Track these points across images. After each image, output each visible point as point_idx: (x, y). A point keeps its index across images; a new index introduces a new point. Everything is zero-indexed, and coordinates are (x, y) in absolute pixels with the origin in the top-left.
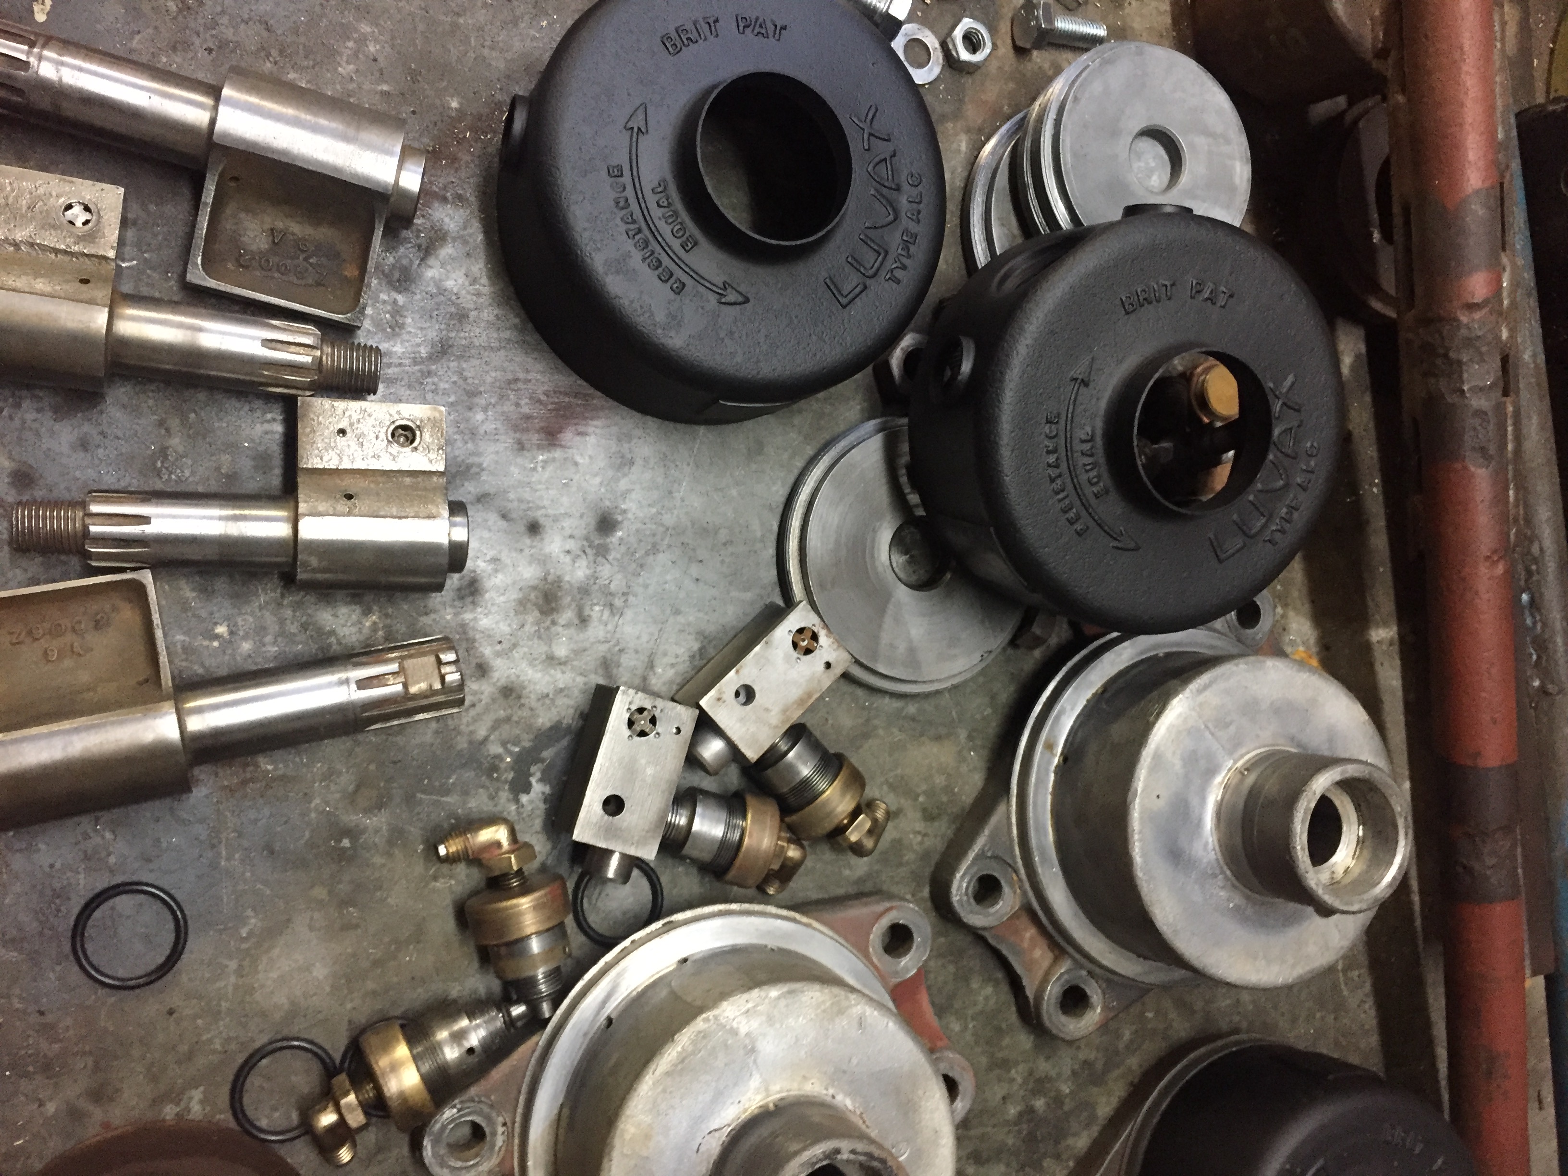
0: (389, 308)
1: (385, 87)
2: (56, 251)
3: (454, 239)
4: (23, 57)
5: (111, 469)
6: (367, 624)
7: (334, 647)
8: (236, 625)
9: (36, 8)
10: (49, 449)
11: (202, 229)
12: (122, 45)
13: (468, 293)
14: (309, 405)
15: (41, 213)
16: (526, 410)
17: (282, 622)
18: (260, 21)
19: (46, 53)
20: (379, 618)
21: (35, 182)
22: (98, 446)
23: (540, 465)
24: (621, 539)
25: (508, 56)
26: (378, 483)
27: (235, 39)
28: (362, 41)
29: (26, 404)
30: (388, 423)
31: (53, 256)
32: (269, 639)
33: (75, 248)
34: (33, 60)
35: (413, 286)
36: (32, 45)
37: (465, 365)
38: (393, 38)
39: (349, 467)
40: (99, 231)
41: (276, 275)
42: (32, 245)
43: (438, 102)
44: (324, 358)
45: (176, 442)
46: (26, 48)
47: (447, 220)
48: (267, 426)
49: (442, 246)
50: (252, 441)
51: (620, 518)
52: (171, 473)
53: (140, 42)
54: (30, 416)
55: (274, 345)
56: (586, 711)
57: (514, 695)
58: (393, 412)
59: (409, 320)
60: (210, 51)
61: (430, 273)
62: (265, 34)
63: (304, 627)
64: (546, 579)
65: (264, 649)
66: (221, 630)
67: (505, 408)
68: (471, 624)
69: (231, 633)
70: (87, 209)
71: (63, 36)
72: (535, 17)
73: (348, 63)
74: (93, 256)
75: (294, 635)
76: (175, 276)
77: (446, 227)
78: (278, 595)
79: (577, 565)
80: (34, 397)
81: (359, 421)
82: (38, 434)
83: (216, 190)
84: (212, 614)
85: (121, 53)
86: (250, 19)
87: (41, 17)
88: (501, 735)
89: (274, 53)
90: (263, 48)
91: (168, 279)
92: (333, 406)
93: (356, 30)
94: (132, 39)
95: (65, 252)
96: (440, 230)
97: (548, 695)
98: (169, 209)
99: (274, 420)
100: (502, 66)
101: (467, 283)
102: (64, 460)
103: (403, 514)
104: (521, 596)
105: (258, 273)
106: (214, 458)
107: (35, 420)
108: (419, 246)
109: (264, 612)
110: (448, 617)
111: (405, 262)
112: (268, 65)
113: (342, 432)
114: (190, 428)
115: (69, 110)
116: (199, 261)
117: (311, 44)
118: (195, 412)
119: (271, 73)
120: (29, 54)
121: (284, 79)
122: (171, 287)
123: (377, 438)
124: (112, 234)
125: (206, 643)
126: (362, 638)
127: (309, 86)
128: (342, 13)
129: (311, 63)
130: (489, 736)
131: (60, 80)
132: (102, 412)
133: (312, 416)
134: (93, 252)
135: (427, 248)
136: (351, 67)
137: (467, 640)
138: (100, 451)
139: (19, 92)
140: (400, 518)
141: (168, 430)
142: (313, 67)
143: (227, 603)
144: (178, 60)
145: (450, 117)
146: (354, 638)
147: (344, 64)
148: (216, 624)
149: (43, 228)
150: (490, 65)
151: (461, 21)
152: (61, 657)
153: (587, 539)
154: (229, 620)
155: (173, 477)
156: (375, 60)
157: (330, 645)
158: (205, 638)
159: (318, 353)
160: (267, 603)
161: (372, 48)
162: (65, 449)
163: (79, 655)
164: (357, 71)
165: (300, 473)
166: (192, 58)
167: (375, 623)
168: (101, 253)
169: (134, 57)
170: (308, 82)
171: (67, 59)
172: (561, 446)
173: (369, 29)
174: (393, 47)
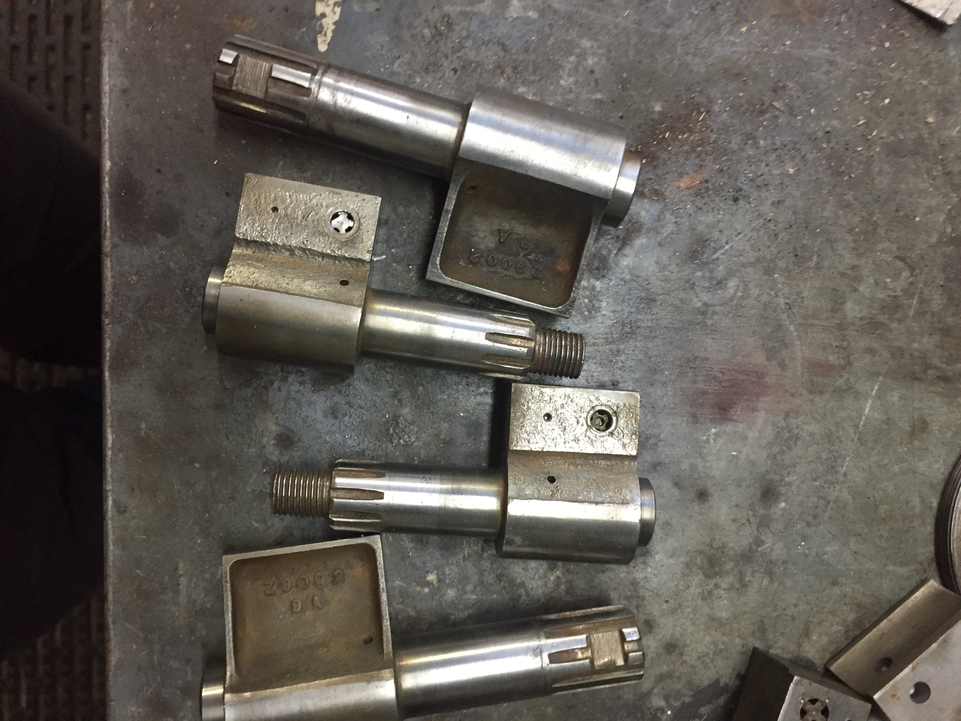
0: (588, 293)
1: (599, 96)
2: (323, 255)
3: (648, 231)
4: (306, 84)
5: (353, 435)
6: (552, 578)
7: (523, 598)
8: (444, 573)
9: (320, 39)
10: (307, 417)
11: (442, 233)
12: (385, 69)
13: (658, 279)
14: (521, 392)
15: (313, 221)
16: (702, 386)
17: (481, 573)
18: (498, 42)
19: (326, 80)
20: (563, 573)
21: (311, 193)
22: (345, 415)
23: (712, 437)
24: (784, 510)
25: (710, 60)
26: (576, 465)
27: (477, 59)
28: (582, 56)
29: (292, 378)
30: (589, 408)
31: (320, 259)
32: (469, 588)
33: (338, 253)
34: (314, 87)
35: (610, 273)
36: (314, 73)
37: (650, 345)
38: (609, 51)
39: (552, 449)
40: (357, 238)
41: (499, 270)
42: (304, 250)
43: (643, 106)
44: (537, 348)
45: (406, 412)
46: (309, 75)
47: (643, 213)
48: (479, 399)
49: (637, 237)
50: (466, 411)
51: (783, 490)
52: (400, 438)
53: (400, 66)
54: (295, 387)
55: (496, 337)
56: (743, 672)
57: (677, 651)
58: (593, 398)
59: (604, 304)
60: (455, 71)
61: (625, 262)
62: (502, 54)
63: (499, 578)
64: (711, 545)
65: (465, 597)
66: (431, 577)
67: (684, 385)
68: (642, 583)
69: (439, 581)
70: (350, 217)
71: (340, 64)
72: (737, 24)
73: (570, 76)
74: (352, 259)
75: (491, 584)
76: (415, 268)
77: (642, 220)
78: (480, 548)
79: (741, 533)
80: (298, 372)
81: (562, 406)
82: (299, 404)
83: (457, 198)
84: (424, 563)
85: (384, 77)
86: (490, 41)
87: (322, 47)
88: (663, 689)
89: (508, 70)
90: (499, 67)
91: (409, 271)
92: (542, 393)
93: (579, 46)
94: (393, 64)
95: (329, 256)
96: (637, 222)
97: (708, 654)
98: (414, 210)
99: (486, 393)
100: (702, 70)
101: (657, 270)
102: (318, 426)
103: (600, 499)
104: (688, 559)
105: (484, 269)
106: (435, 426)
107: (298, 392)
108: (618, 237)
109: (468, 563)
110: (622, 576)
111: (604, 252)
112: (502, 81)
113: (549, 417)
114: (418, 399)
115: (342, 129)
116: (438, 262)
117: (539, 61)
118: (422, 385)
119: (504, 88)
120: (311, 80)
121: (515, 92)
122: (411, 278)
123: (578, 423)
124: (369, 239)
125: (418, 589)
126: (547, 591)
127: (534, 98)
128: (567, 31)
129: (538, 78)
130: (653, 689)
131: (335, 103)
132: (349, 385)
133: (523, 401)
134: (353, 255)
135: (624, 238)
136: (571, 79)
137: (638, 597)
138: (347, 418)
139: (301, 115)
140: (597, 503)
141: (400, 401)
142: (539, 81)
143: (438, 554)
144: (430, 79)
145: (653, 120)
146: (540, 591)
147: (565, 77)
148: (428, 572)
149: (314, 235)
150: (692, 71)
151: (670, 31)
152: (303, 610)
153: (751, 507)
154: (438, 568)
155: (402, 441)
156: (592, 72)
157: (520, 596)
158: (418, 584)
159: (533, 344)
160: (469, 555)
161: (590, 61)
162: (319, 415)
163: (318, 608)
164: (576, 83)
165: (510, 455)
166: (440, 78)
167: (558, 578)
168: (360, 256)
169: (394, 80)
170: (534, 94)
171: (343, 85)
172: (732, 420)
173: (589, 44)
174: (608, 59)
